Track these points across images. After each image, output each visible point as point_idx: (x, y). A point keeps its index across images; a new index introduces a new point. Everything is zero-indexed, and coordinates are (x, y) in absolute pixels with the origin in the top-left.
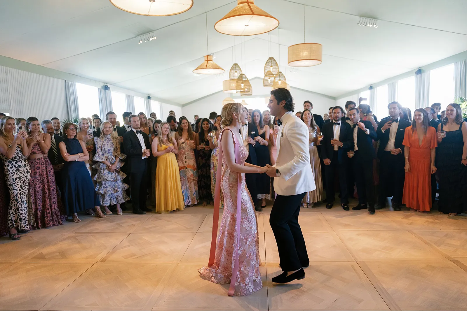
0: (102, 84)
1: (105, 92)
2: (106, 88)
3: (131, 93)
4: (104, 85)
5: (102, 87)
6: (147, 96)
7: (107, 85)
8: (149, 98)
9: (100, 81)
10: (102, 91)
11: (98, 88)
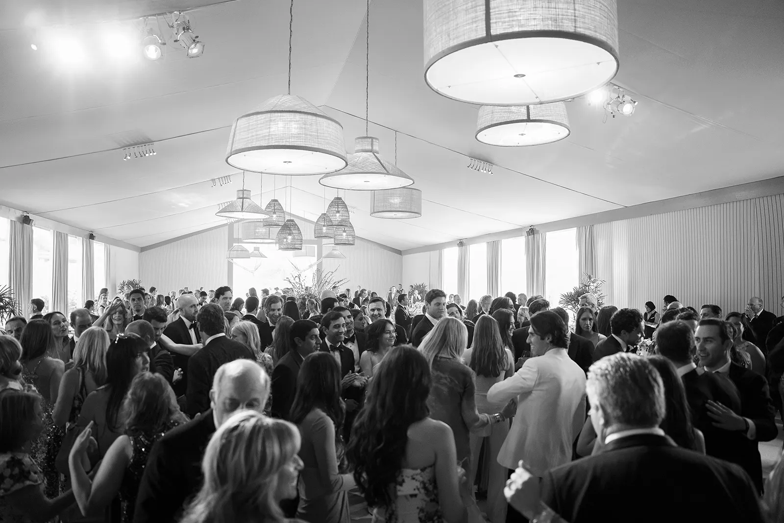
0: (19, 213)
1: (23, 228)
2: (26, 220)
3: (63, 229)
4: (22, 216)
5: (18, 218)
6: (88, 233)
7: (27, 215)
8: (92, 237)
9: (16, 208)
10: (19, 225)
11: (11, 221)
